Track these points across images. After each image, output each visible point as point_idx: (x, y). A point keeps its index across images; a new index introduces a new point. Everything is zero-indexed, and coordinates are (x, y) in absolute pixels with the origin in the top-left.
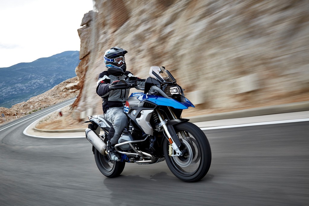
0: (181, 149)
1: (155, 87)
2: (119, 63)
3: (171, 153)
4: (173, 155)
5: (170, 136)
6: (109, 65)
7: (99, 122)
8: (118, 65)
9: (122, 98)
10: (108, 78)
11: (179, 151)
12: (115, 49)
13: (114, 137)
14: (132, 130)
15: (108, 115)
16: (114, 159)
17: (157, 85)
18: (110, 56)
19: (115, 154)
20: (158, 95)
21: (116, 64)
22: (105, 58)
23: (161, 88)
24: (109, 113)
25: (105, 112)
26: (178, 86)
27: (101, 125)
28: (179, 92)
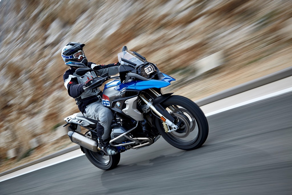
0: (175, 123)
1: (130, 74)
2: (79, 58)
3: (167, 129)
4: (169, 131)
5: (161, 115)
6: (69, 62)
7: (80, 122)
8: (79, 60)
9: (94, 91)
10: (73, 77)
11: (175, 125)
12: (71, 44)
13: (104, 133)
14: (120, 121)
15: (89, 114)
16: (111, 153)
17: (132, 71)
18: (68, 53)
19: (110, 149)
20: (136, 80)
21: (76, 60)
22: (63, 56)
23: (137, 73)
24: (89, 111)
25: (83, 111)
26: (151, 63)
27: (83, 125)
28: (153, 69)
